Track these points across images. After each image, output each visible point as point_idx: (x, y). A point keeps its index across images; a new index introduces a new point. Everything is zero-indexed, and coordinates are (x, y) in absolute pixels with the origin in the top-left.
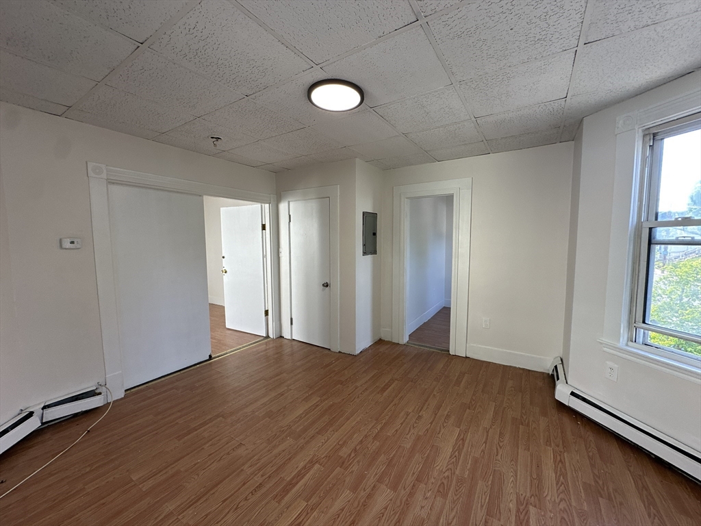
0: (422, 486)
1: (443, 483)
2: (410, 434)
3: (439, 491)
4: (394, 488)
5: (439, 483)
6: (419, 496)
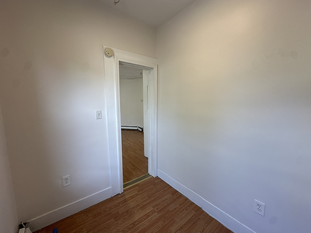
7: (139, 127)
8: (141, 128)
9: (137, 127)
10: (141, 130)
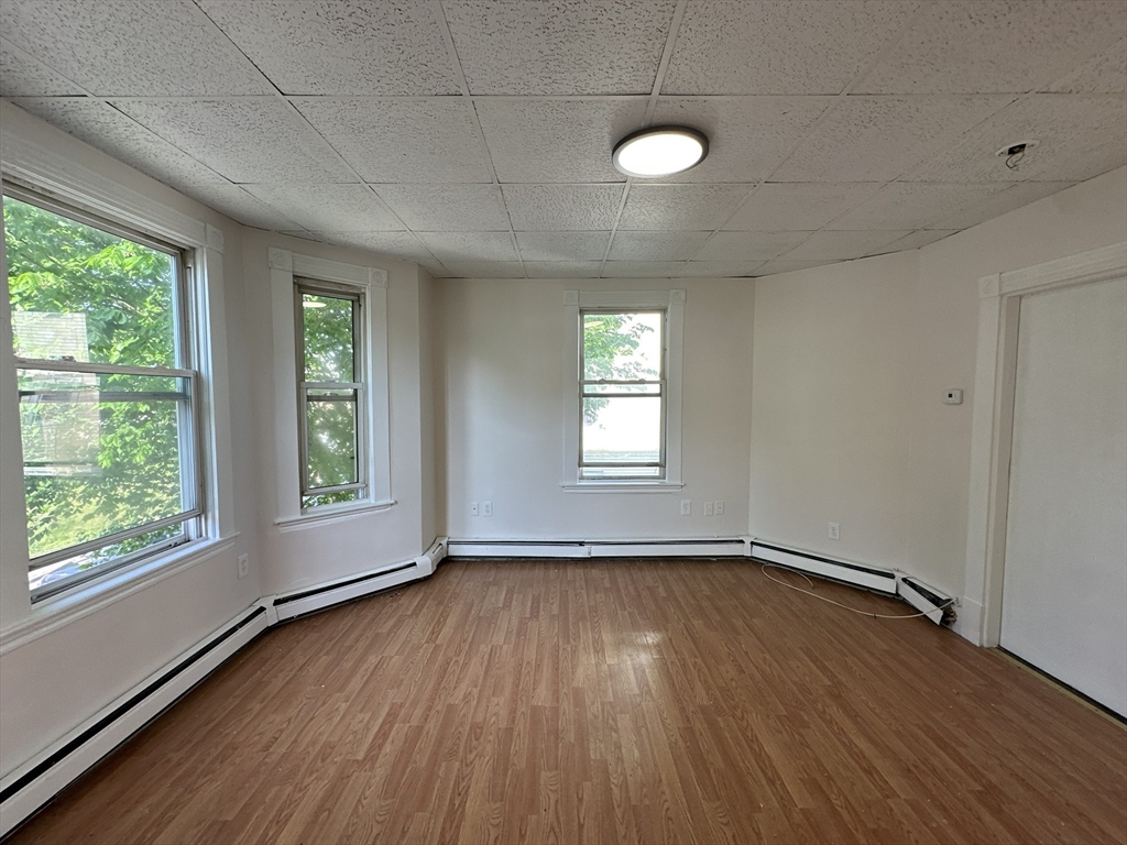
0: (503, 725)
1: (477, 739)
2: (552, 808)
3: (482, 728)
4: (535, 709)
5: (482, 740)
6: (504, 713)
7: (913, 586)
8: (936, 601)
9: (891, 576)
10: (936, 615)
